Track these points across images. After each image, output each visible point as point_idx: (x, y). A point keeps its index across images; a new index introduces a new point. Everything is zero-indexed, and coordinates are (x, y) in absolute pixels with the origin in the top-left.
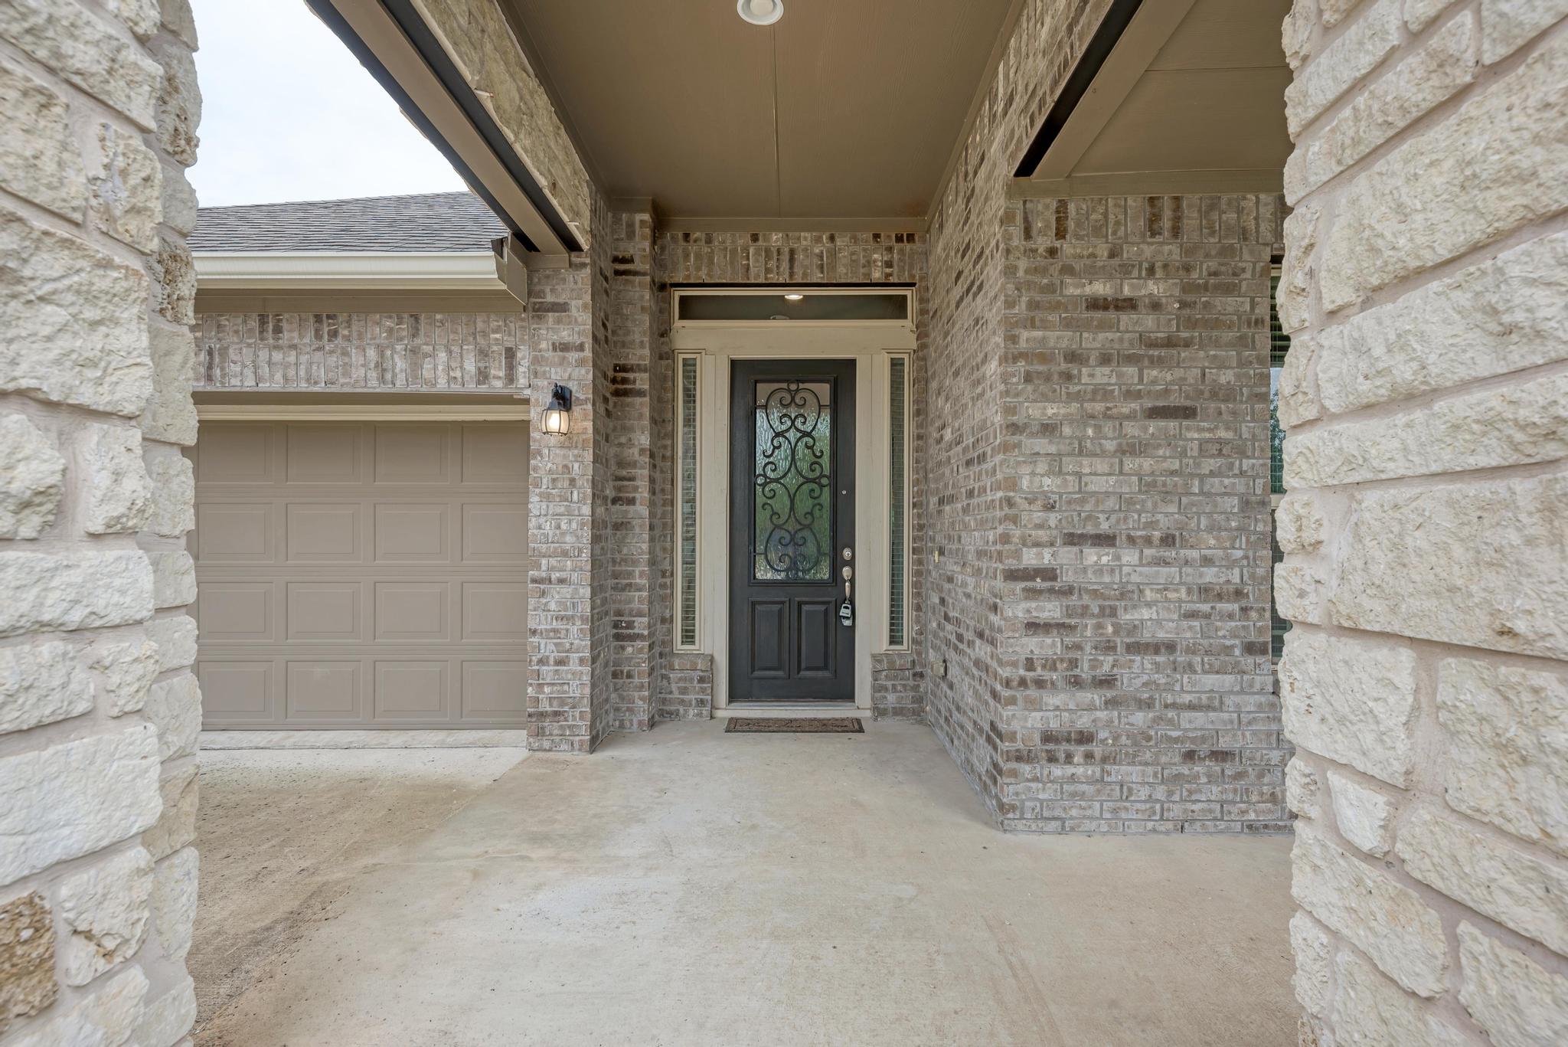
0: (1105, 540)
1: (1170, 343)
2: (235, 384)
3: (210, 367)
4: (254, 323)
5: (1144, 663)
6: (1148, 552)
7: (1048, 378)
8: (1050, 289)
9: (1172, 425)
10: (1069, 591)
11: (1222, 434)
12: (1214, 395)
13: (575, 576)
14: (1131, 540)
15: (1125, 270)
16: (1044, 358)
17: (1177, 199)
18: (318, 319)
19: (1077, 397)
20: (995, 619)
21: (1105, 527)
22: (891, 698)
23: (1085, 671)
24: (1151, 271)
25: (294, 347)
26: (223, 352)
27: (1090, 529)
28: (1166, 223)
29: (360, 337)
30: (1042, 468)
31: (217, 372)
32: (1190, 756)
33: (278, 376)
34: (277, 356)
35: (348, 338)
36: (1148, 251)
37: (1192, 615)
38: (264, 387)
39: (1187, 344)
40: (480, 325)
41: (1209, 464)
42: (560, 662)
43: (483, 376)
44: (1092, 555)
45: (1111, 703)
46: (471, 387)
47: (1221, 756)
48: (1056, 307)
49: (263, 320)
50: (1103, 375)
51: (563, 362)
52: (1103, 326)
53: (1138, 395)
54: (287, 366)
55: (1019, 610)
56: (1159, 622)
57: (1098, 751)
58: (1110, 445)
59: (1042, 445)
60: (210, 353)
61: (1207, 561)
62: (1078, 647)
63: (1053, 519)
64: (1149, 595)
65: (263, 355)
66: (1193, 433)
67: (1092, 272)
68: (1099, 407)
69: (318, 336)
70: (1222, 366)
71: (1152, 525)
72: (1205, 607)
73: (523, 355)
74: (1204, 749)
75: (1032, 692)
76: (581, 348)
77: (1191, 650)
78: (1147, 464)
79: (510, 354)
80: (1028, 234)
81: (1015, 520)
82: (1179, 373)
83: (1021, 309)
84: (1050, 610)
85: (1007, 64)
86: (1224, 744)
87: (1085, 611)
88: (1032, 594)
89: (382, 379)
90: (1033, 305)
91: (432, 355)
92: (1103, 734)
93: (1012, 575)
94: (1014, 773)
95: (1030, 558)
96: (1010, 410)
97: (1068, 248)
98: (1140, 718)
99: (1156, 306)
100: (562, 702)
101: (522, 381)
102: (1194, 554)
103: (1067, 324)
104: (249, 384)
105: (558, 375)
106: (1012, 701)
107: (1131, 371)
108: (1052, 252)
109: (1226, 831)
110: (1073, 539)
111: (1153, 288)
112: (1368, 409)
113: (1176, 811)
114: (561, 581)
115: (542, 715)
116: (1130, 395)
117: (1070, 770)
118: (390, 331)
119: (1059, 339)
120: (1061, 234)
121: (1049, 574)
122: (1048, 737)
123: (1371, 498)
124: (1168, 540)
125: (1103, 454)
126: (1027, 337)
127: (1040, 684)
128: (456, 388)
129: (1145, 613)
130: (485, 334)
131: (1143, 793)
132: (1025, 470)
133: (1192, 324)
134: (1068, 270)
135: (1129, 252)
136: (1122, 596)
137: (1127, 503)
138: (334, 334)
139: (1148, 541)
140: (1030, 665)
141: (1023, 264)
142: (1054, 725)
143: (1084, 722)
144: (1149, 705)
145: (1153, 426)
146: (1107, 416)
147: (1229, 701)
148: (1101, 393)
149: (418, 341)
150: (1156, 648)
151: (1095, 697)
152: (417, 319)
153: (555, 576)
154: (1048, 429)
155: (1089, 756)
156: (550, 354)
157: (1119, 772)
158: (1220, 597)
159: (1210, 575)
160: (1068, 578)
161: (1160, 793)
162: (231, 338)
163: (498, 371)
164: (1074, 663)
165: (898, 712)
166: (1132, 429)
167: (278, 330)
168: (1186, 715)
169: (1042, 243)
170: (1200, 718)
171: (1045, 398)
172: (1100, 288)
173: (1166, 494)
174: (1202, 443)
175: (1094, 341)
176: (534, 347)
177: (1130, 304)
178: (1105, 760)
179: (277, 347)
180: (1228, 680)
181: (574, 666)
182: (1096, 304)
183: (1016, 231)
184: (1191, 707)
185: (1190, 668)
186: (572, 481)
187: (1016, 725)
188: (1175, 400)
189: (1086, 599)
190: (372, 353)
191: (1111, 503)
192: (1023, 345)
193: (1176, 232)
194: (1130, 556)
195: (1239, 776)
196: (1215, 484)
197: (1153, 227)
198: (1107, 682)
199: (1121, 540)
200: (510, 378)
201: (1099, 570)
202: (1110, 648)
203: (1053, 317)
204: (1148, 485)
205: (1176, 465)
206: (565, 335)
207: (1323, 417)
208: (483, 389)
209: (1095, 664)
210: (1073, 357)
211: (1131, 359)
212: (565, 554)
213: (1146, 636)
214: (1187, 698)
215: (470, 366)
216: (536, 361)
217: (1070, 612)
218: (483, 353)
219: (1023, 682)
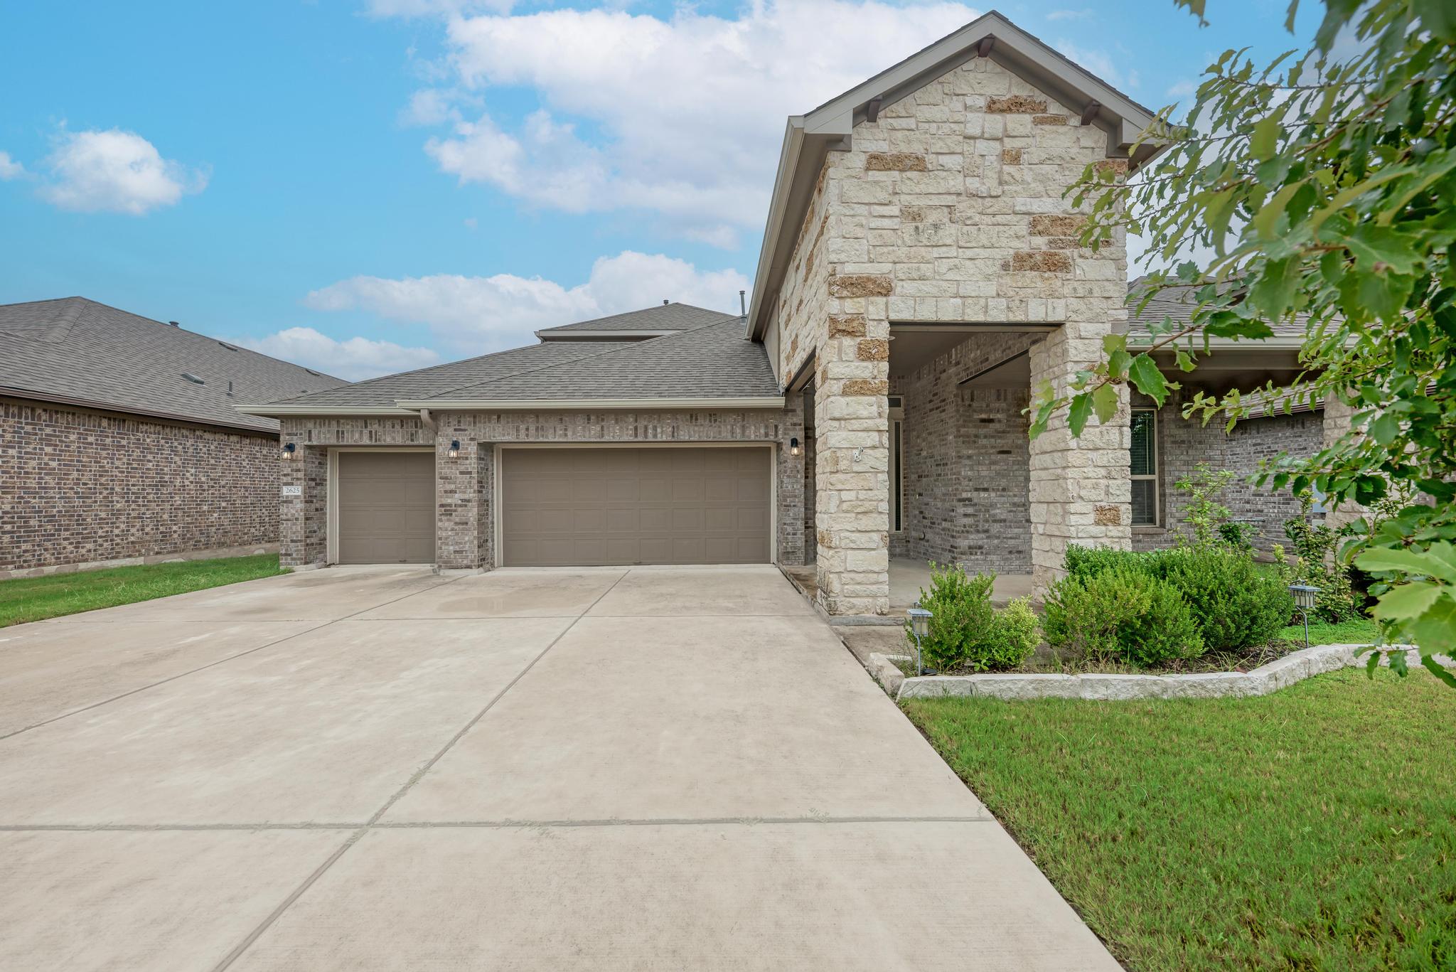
0: (985, 490)
1: (1004, 432)
2: (682, 438)
3: (673, 432)
4: (688, 417)
5: (997, 525)
6: (998, 493)
7: (969, 443)
8: (969, 416)
9: (1005, 456)
10: (976, 505)
11: (1019, 458)
12: (1017, 447)
13: (799, 504)
14: (993, 489)
15: (991, 411)
16: (968, 437)
17: (1005, 390)
18: (710, 415)
19: (977, 448)
20: (953, 514)
21: (986, 486)
22: (898, 550)
23: (980, 528)
24: (998, 411)
25: (702, 425)
26: (678, 427)
27: (982, 487)
28: (1002, 397)
29: (725, 422)
30: (967, 469)
31: (676, 434)
32: (1010, 552)
33: (697, 435)
34: (696, 428)
35: (720, 422)
36: (997, 405)
37: (1011, 511)
38: (692, 439)
39: (1009, 432)
40: (766, 417)
41: (1015, 467)
42: (794, 534)
43: (767, 435)
44: (982, 494)
45: (988, 537)
46: (763, 439)
47: (1019, 552)
48: (970, 421)
49: (691, 417)
50: (985, 441)
51: (794, 429)
52: (985, 427)
53: (995, 447)
54: (700, 432)
55: (961, 510)
56: (1001, 514)
57: (984, 551)
58: (987, 462)
59: (967, 462)
60: (673, 427)
61: (1015, 496)
62: (978, 521)
63: (971, 483)
64: (999, 506)
65: (692, 428)
66: (1011, 458)
67: (981, 411)
68: (983, 451)
69: (710, 421)
70: (1018, 439)
71: (999, 485)
72: (1014, 509)
73: (781, 427)
74: (1014, 550)
75: (965, 534)
76: (800, 425)
77: (1011, 522)
78: (998, 467)
79: (776, 427)
80: (963, 400)
81: (960, 484)
82: (1006, 441)
83: (961, 422)
84: (970, 510)
85: (956, 351)
86: (1020, 549)
87: (980, 510)
88: (965, 506)
89: (732, 437)
90: (965, 421)
91: (749, 427)
92: (986, 546)
93: (960, 500)
94: (960, 558)
95: (964, 495)
96: (958, 452)
97: (975, 404)
98: (996, 541)
99: (1000, 421)
100: (795, 548)
101: (780, 437)
102: (1011, 493)
103: (975, 427)
104: (687, 438)
105: (792, 435)
106: (960, 537)
107: (993, 440)
108: (970, 405)
109: (1021, 574)
110: (977, 490)
111: (999, 416)
112: (1041, 469)
113: (1007, 568)
114: (794, 506)
115: (788, 553)
116: (993, 447)
117: (976, 557)
118: (735, 419)
119: (972, 431)
120: (972, 400)
121: (970, 500)
122: (970, 547)
123: (1042, 482)
124: (1004, 490)
125: (985, 464)
126: (963, 430)
127: (968, 532)
128: (758, 439)
129: (998, 511)
130: (767, 421)
131: (998, 563)
132: (963, 469)
133: (1009, 426)
134: (975, 411)
135: (992, 405)
136: (991, 506)
137: (992, 479)
138: (715, 421)
139: (998, 490)
140: (965, 526)
141: (961, 409)
142: (972, 544)
143: (980, 543)
144: (998, 538)
145: (999, 456)
146: (986, 453)
147: (1022, 536)
148: (985, 447)
149: (745, 423)
150: (1001, 521)
151: (983, 535)
152: (744, 415)
153: (792, 504)
154: (969, 457)
155: (982, 553)
156: (790, 427)
157: (990, 557)
158: (1019, 506)
159: (1016, 500)
160: (975, 501)
161: (1002, 563)
162: (680, 423)
163: (772, 433)
164: (977, 526)
165: (900, 555)
166: (993, 457)
167: (696, 419)
168: (1010, 540)
169: (967, 403)
170: (1013, 542)
171: (968, 448)
172: (984, 416)
173: (1003, 476)
174: (1013, 461)
175: (982, 431)
176: (785, 424)
177: (991, 421)
178: (986, 554)
179: (696, 425)
180: (1021, 530)
181: (799, 536)
182: (983, 421)
183: (959, 400)
184: (1011, 538)
185: (1010, 527)
186: (798, 471)
187: (961, 544)
188: (1005, 449)
189: (981, 507)
190: (729, 427)
191: (988, 479)
192: (962, 432)
193: (1005, 400)
194: (993, 494)
195: (1024, 558)
196: (1017, 473)
197: (998, 398)
198: (987, 531)
199: (990, 490)
200: (776, 435)
201: (984, 498)
202: (987, 521)
203: (971, 425)
204: (998, 474)
205: (1006, 467)
206: (795, 420)
207: (1036, 469)
208: (767, 439)
209: (983, 526)
210: (976, 436)
211: (993, 437)
212: (795, 496)
213: (998, 518)
214: (1010, 536)
215: (762, 431)
216: (785, 429)
217: (976, 511)
218: (766, 427)
219: (963, 532)
